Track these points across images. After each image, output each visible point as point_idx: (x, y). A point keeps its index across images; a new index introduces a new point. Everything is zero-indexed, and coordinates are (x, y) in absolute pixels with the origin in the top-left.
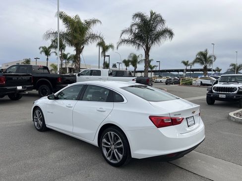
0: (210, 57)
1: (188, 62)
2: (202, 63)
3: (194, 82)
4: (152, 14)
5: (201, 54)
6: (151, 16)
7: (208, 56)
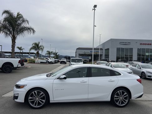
0: (41, 46)
1: (21, 47)
2: (36, 50)
3: (36, 61)
4: (18, 14)
5: (36, 44)
6: (18, 15)
7: (39, 45)
